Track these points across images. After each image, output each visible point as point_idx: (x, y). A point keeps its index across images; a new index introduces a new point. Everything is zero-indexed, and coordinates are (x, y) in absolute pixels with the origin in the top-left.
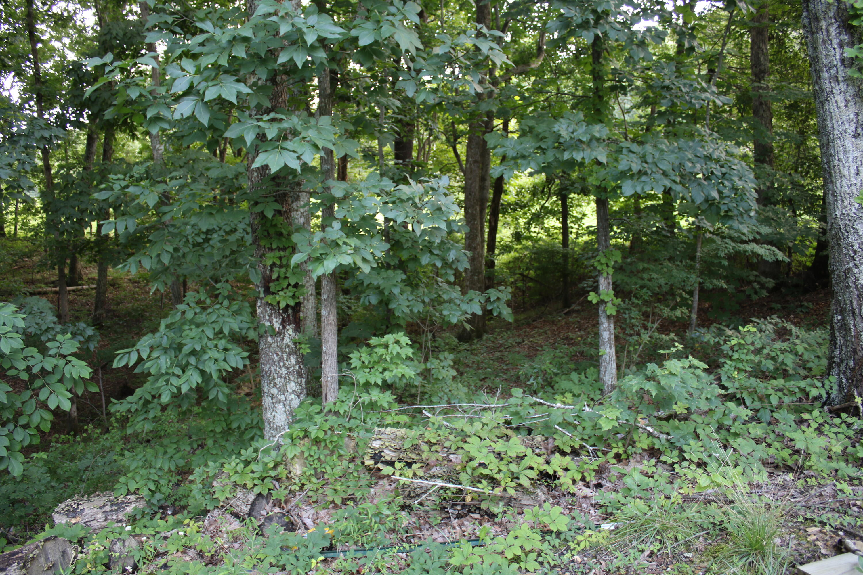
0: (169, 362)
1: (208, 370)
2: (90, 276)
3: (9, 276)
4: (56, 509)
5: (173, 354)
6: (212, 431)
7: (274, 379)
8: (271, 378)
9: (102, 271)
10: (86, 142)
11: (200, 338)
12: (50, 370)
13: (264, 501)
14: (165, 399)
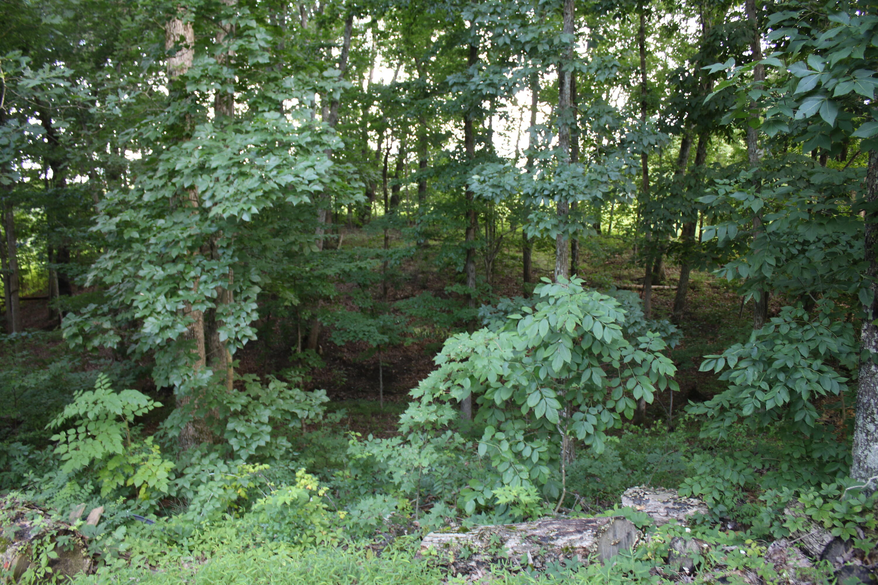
0: (757, 375)
1: (798, 390)
2: (672, 277)
3: (601, 269)
4: (625, 493)
5: (761, 367)
6: (788, 455)
7: (873, 413)
8: (868, 412)
9: (684, 274)
10: (680, 146)
11: (794, 356)
12: (640, 362)
13: (842, 547)
14: (747, 411)
